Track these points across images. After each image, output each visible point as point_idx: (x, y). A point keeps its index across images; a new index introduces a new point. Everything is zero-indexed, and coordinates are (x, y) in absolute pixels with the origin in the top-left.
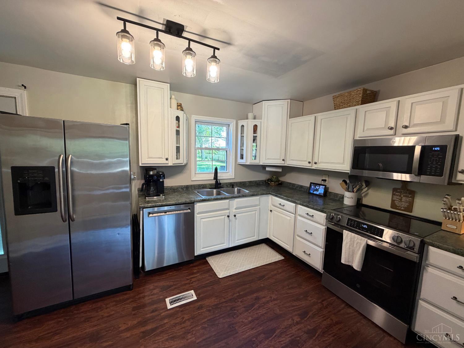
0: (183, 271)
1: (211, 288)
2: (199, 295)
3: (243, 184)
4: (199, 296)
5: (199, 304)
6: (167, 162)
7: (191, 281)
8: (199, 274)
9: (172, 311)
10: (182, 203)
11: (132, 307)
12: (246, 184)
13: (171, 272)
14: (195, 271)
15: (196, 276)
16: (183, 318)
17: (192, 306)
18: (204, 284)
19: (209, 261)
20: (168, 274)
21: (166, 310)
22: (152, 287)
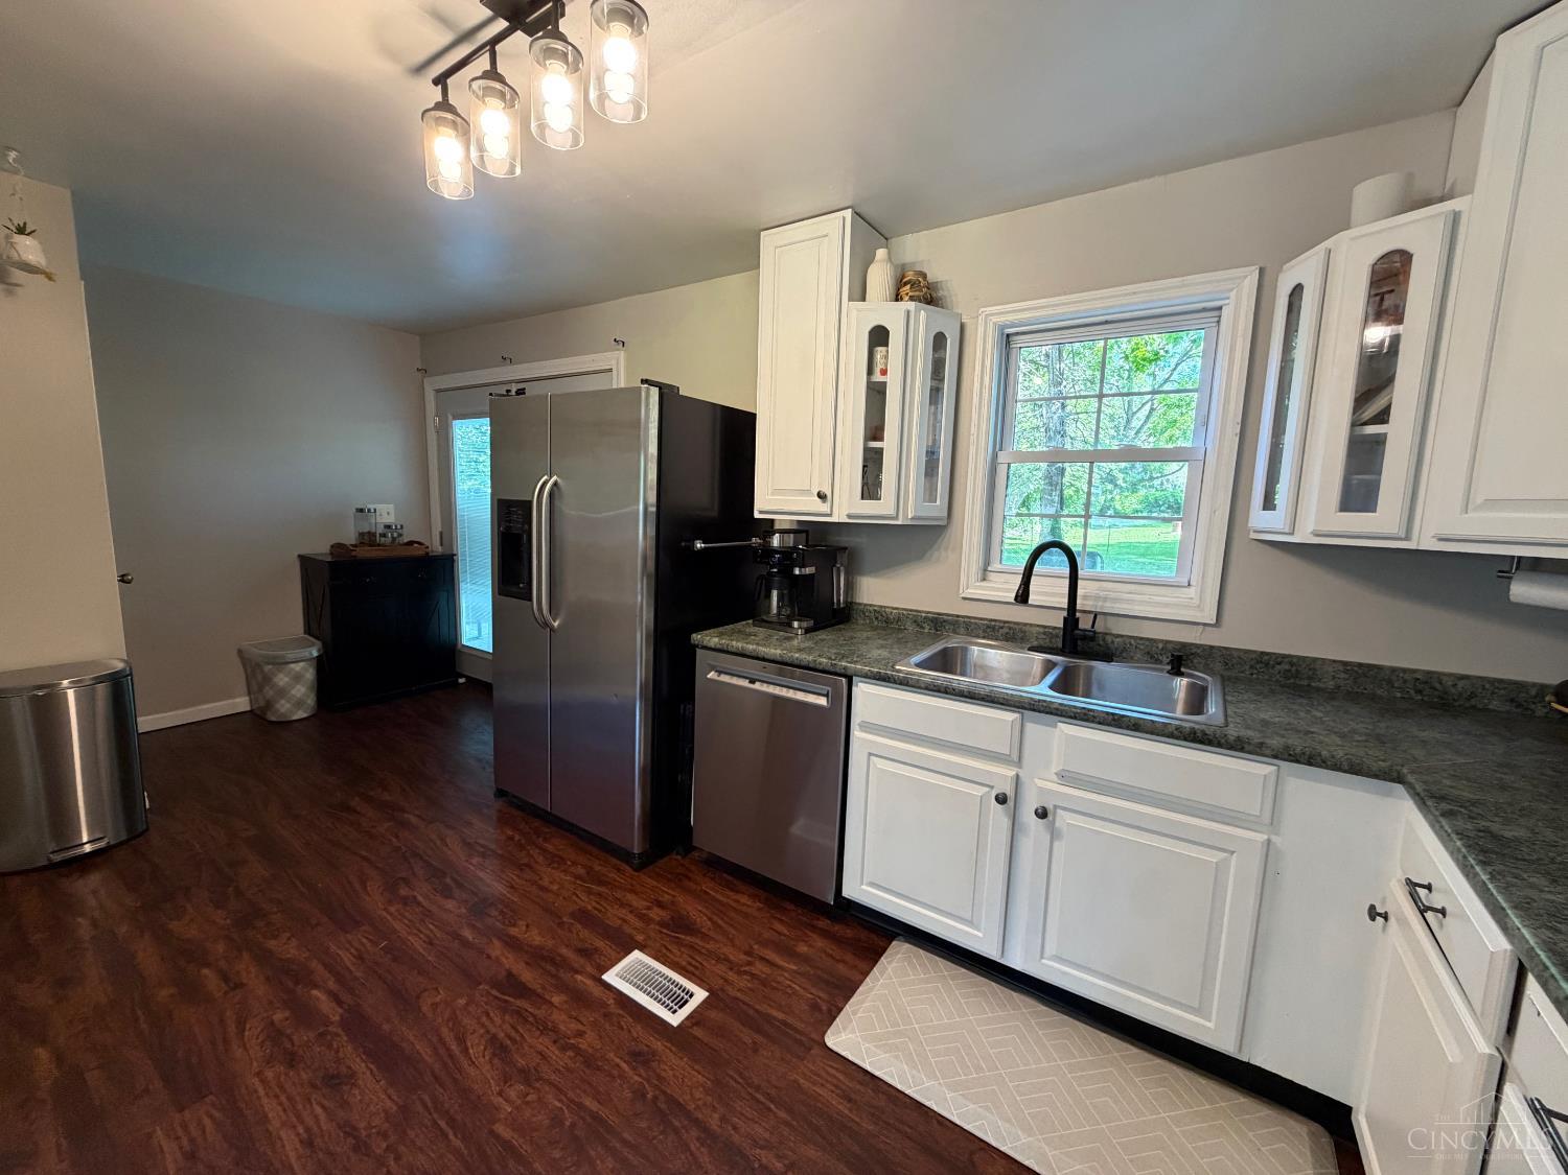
0: (781, 921)
1: (754, 1043)
2: (697, 1024)
3: (1287, 674)
4: (691, 1027)
5: (658, 1045)
6: (824, 508)
7: (749, 964)
8: (794, 968)
9: (597, 991)
10: (802, 664)
11: (583, 904)
12: (1310, 678)
13: (753, 897)
14: (803, 948)
15: (781, 963)
16: (580, 1034)
17: (638, 1030)
18: (757, 1011)
19: (885, 958)
20: (738, 897)
21: (597, 976)
22: (666, 896)
